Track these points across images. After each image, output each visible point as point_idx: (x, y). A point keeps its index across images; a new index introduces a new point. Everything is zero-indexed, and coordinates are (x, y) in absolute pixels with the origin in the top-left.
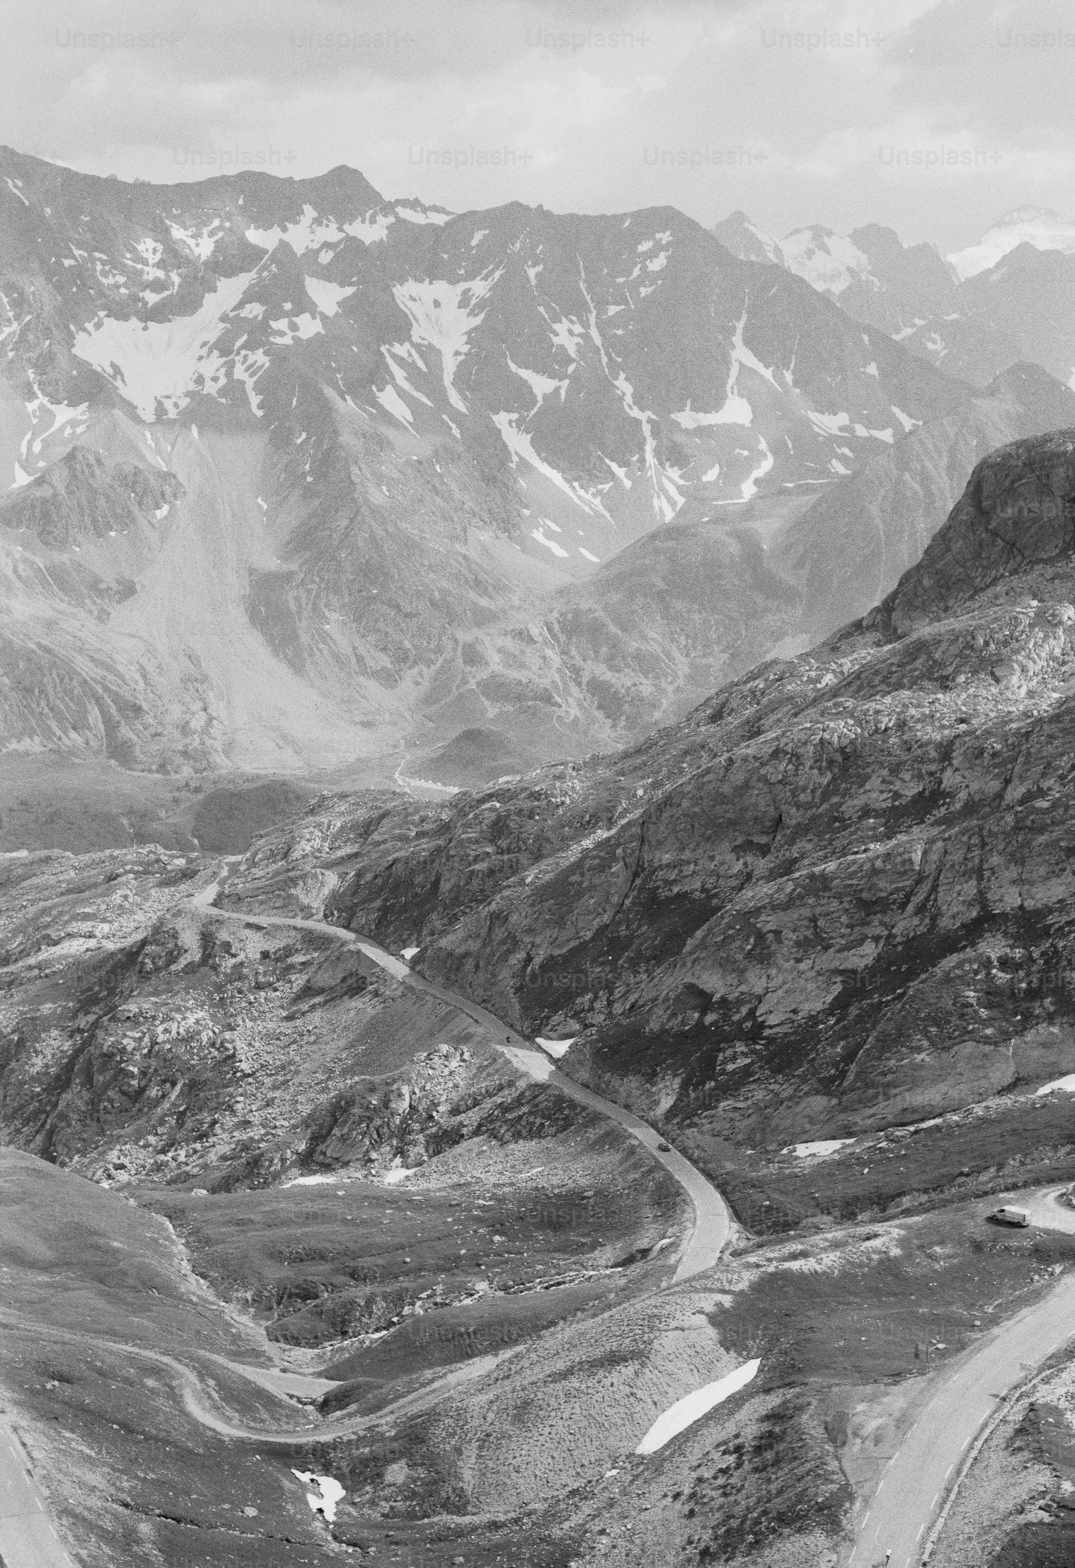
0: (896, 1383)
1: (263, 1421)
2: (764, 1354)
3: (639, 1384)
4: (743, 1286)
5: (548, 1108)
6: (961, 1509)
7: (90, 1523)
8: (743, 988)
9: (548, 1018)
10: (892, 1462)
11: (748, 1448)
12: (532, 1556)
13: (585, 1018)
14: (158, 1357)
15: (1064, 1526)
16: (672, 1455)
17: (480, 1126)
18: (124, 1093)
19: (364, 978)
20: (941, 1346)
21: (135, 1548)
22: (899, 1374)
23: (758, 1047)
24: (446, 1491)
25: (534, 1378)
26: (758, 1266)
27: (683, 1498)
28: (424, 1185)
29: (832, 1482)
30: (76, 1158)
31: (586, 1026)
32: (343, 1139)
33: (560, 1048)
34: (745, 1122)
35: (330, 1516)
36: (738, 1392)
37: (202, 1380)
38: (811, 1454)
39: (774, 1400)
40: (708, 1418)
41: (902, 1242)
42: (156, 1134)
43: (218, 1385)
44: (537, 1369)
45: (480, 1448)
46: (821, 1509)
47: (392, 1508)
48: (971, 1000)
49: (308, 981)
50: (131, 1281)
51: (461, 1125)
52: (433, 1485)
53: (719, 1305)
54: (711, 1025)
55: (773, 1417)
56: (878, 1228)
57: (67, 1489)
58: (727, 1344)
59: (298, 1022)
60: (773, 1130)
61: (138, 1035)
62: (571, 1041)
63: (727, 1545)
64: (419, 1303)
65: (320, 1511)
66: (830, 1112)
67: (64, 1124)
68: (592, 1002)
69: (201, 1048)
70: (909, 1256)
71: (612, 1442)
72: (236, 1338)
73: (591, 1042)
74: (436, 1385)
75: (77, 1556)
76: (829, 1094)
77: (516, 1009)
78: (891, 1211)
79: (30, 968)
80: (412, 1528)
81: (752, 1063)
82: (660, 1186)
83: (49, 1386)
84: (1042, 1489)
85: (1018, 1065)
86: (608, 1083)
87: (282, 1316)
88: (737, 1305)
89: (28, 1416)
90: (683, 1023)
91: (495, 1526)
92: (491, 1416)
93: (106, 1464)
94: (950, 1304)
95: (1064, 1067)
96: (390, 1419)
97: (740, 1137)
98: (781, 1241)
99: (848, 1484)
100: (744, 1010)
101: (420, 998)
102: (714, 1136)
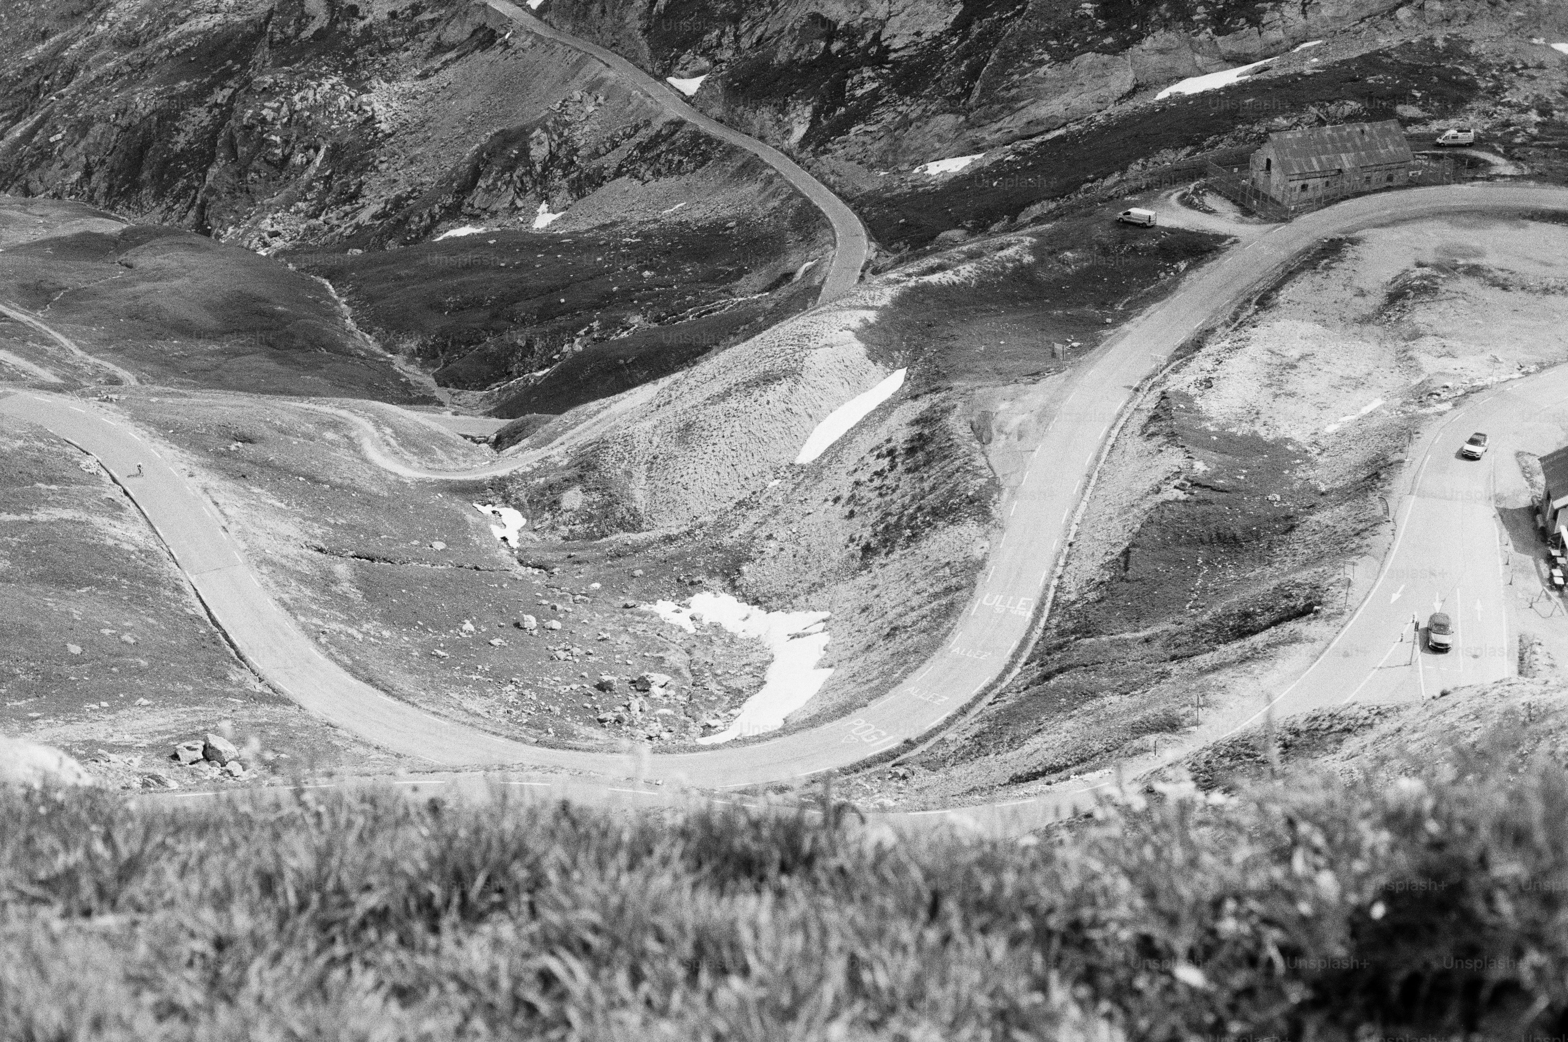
0: (1034, 382)
1: (441, 461)
2: (910, 363)
3: (793, 399)
4: (886, 301)
5: (685, 145)
6: (1102, 493)
7: (288, 570)
8: (867, 14)
9: (677, 57)
10: (1035, 454)
11: (900, 451)
12: (706, 563)
13: (714, 55)
14: (334, 411)
15: (1198, 502)
16: (830, 462)
17: (621, 166)
18: (269, 163)
19: (493, 31)
20: (1075, 344)
21: (334, 588)
22: (1037, 373)
23: (884, 71)
24: (620, 512)
25: (694, 402)
26: (898, 282)
27: (843, 501)
28: (572, 228)
29: (981, 476)
30: (230, 230)
31: (716, 63)
32: (488, 190)
33: (691, 86)
34: (877, 145)
35: (514, 543)
36: (888, 400)
37: (378, 428)
38: (960, 452)
39: (922, 405)
40: (861, 425)
41: (1034, 250)
42: (306, 200)
43: (396, 432)
44: (696, 393)
45: (650, 470)
46: (971, 502)
47: (571, 531)
48: (1089, 12)
49: (439, 38)
50: (299, 342)
51: (601, 168)
52: (608, 507)
53: (864, 320)
54: (838, 52)
55: (921, 421)
56: (1011, 237)
57: (262, 541)
58: (874, 356)
59: (432, 80)
60: (904, 152)
61: (276, 105)
62: (701, 79)
63: (886, 540)
64: (577, 340)
65: (505, 539)
66: (959, 130)
67: (214, 198)
68: (719, 38)
69: (339, 112)
70: (1041, 262)
71: (772, 456)
72: (407, 386)
73: (722, 78)
74: (600, 416)
75: (280, 600)
76: (957, 112)
77: (646, 52)
78: (1022, 218)
79: (160, 48)
80: (592, 547)
81: (880, 87)
82: (799, 212)
83: (233, 448)
84: (1176, 469)
85: (1136, 72)
86: (741, 117)
87: (447, 363)
88: (881, 320)
89: (217, 478)
90: (811, 52)
91: (669, 539)
92: (656, 440)
93: (297, 514)
94: (1084, 304)
95: (1181, 72)
96: (562, 449)
97: (872, 160)
98: (918, 257)
99: (995, 478)
100: (869, 36)
101: (550, 46)
102: (848, 160)
